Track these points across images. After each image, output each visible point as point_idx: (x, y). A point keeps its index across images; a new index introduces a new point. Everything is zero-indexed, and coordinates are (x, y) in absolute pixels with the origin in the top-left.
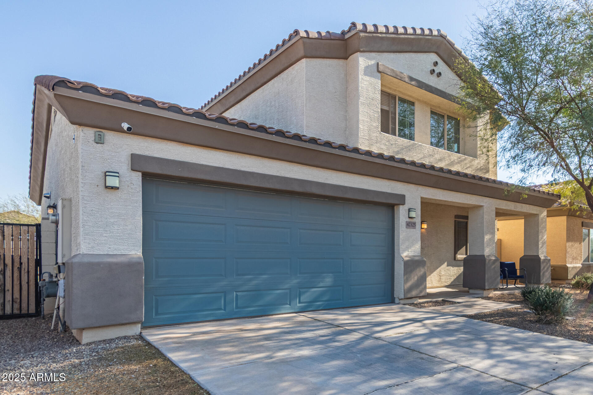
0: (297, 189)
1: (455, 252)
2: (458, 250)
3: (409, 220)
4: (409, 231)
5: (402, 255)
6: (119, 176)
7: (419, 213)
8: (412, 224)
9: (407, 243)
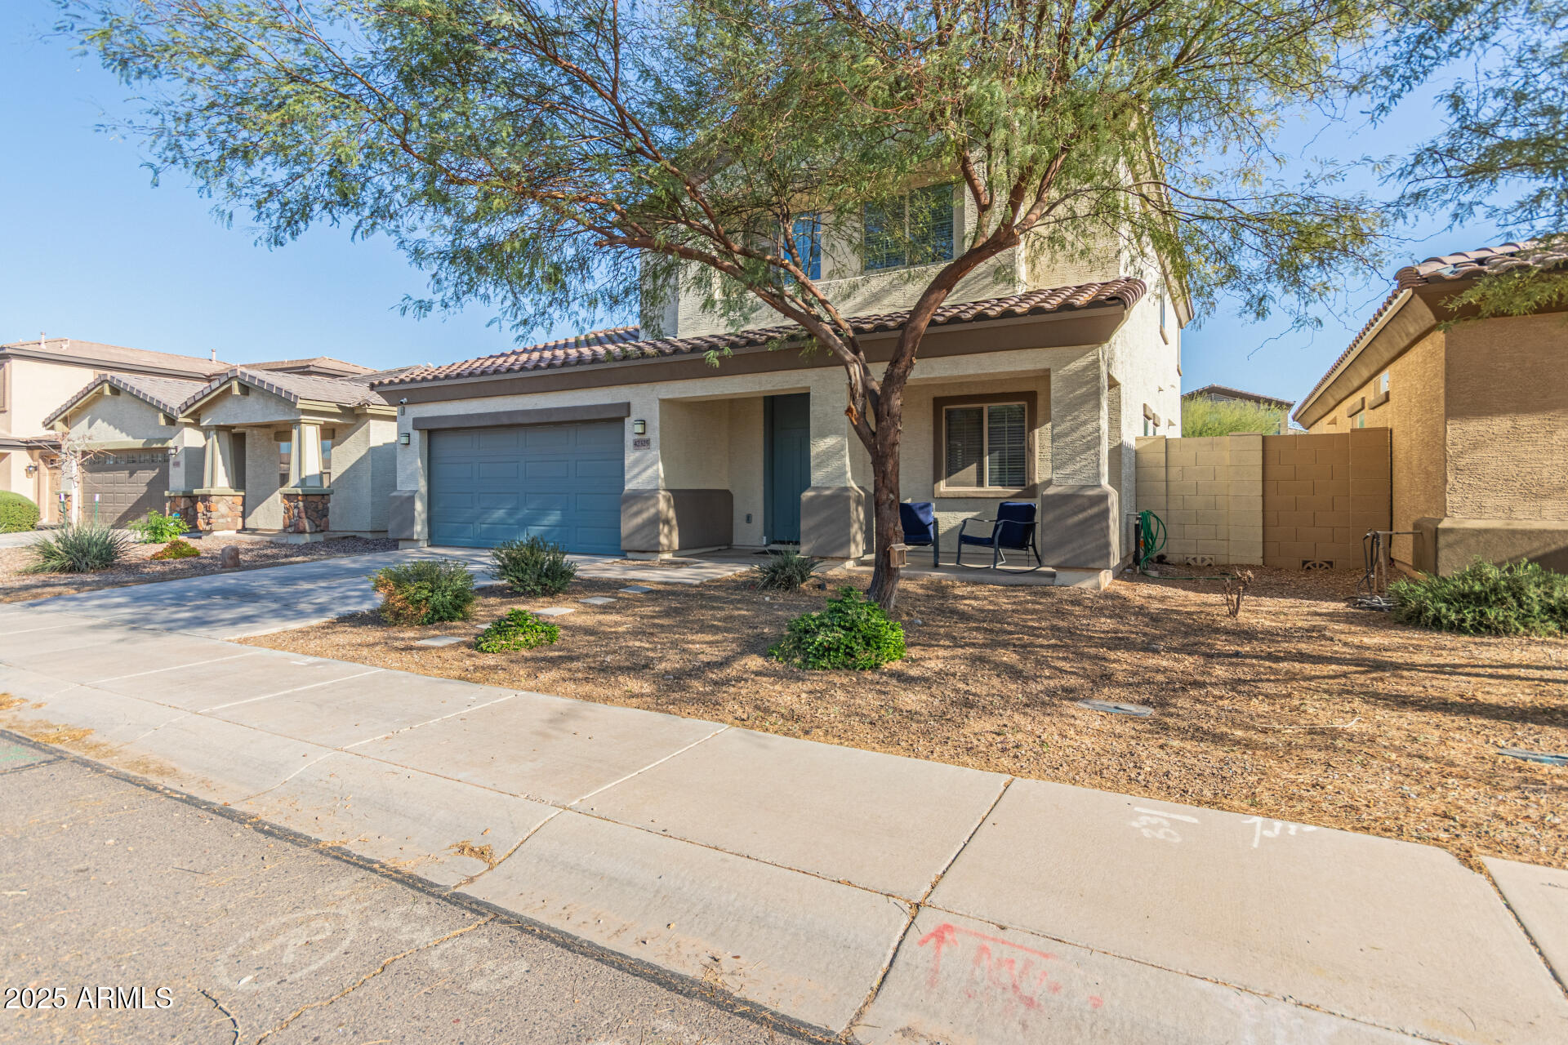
1: (937, 478)
2: (949, 474)
3: (637, 437)
4: (638, 454)
5: (626, 488)
6: (409, 435)
7: (657, 424)
8: (642, 443)
9: (636, 471)
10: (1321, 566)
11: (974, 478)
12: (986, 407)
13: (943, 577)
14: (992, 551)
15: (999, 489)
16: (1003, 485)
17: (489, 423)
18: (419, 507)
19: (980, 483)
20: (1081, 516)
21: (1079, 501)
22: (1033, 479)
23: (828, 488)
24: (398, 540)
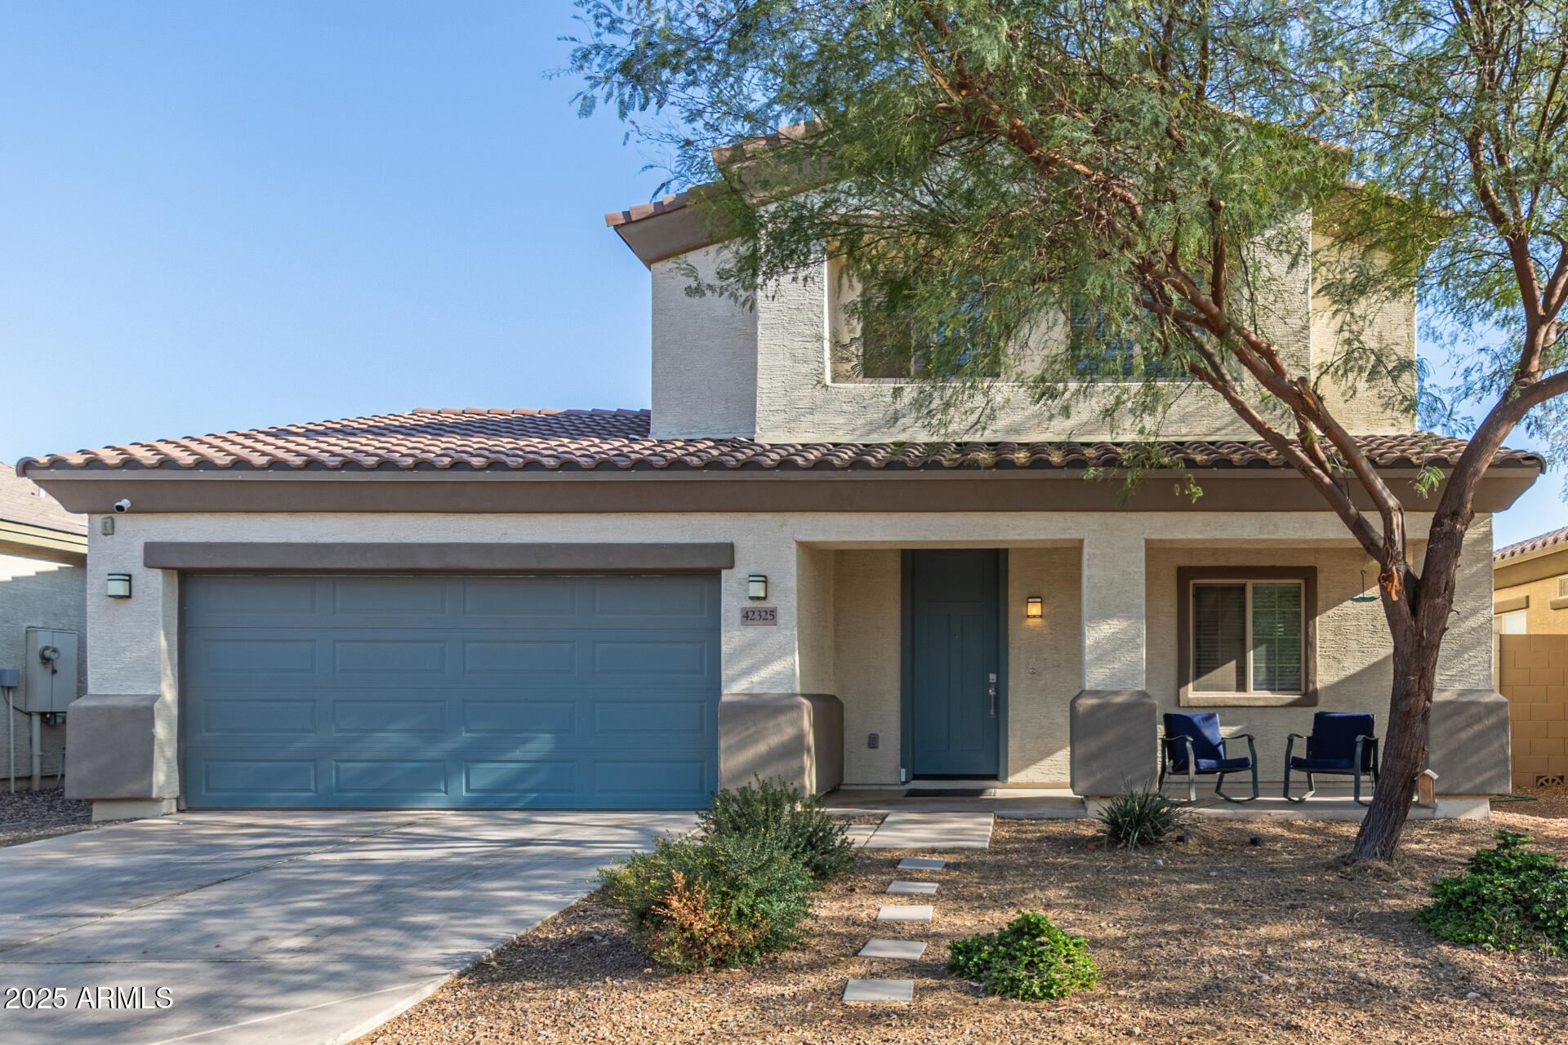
0: (426, 563)
1: (1182, 681)
2: (1199, 674)
3: (749, 604)
4: (751, 632)
5: (725, 691)
6: (129, 578)
7: (792, 583)
8: (760, 615)
9: (746, 663)
10: (1553, 780)
11: (1232, 679)
12: (1250, 584)
13: (1291, 815)
14: (1352, 778)
15: (1267, 694)
16: (1272, 690)
17: (382, 564)
18: (164, 731)
19: (1241, 686)
20: (1476, 728)
21: (1474, 710)
22: (1314, 683)
23: (1117, 693)
24: (91, 802)
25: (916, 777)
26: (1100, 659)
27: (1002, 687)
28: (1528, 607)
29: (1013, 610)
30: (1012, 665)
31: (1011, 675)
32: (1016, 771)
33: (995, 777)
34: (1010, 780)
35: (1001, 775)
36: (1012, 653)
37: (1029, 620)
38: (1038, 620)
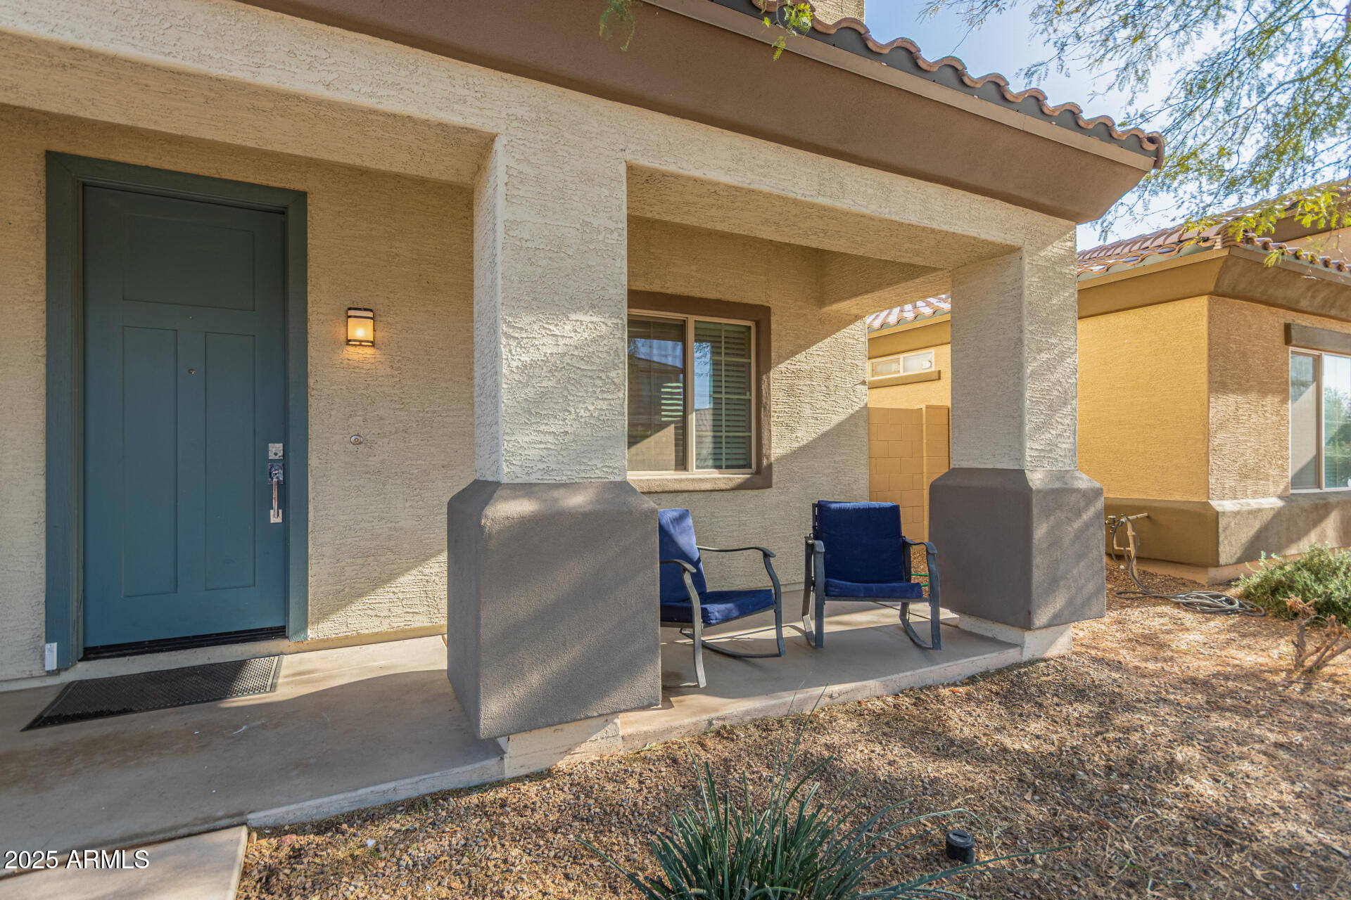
11: (670, 455)
12: (692, 320)
15: (714, 474)
16: (719, 467)
22: (768, 456)
25: (91, 653)
26: (534, 409)
27: (295, 463)
28: (939, 379)
29: (316, 329)
30: (316, 427)
31: (313, 446)
32: (323, 616)
33: (279, 632)
34: (311, 633)
35: (292, 625)
36: (316, 405)
37: (351, 349)
38: (369, 351)
